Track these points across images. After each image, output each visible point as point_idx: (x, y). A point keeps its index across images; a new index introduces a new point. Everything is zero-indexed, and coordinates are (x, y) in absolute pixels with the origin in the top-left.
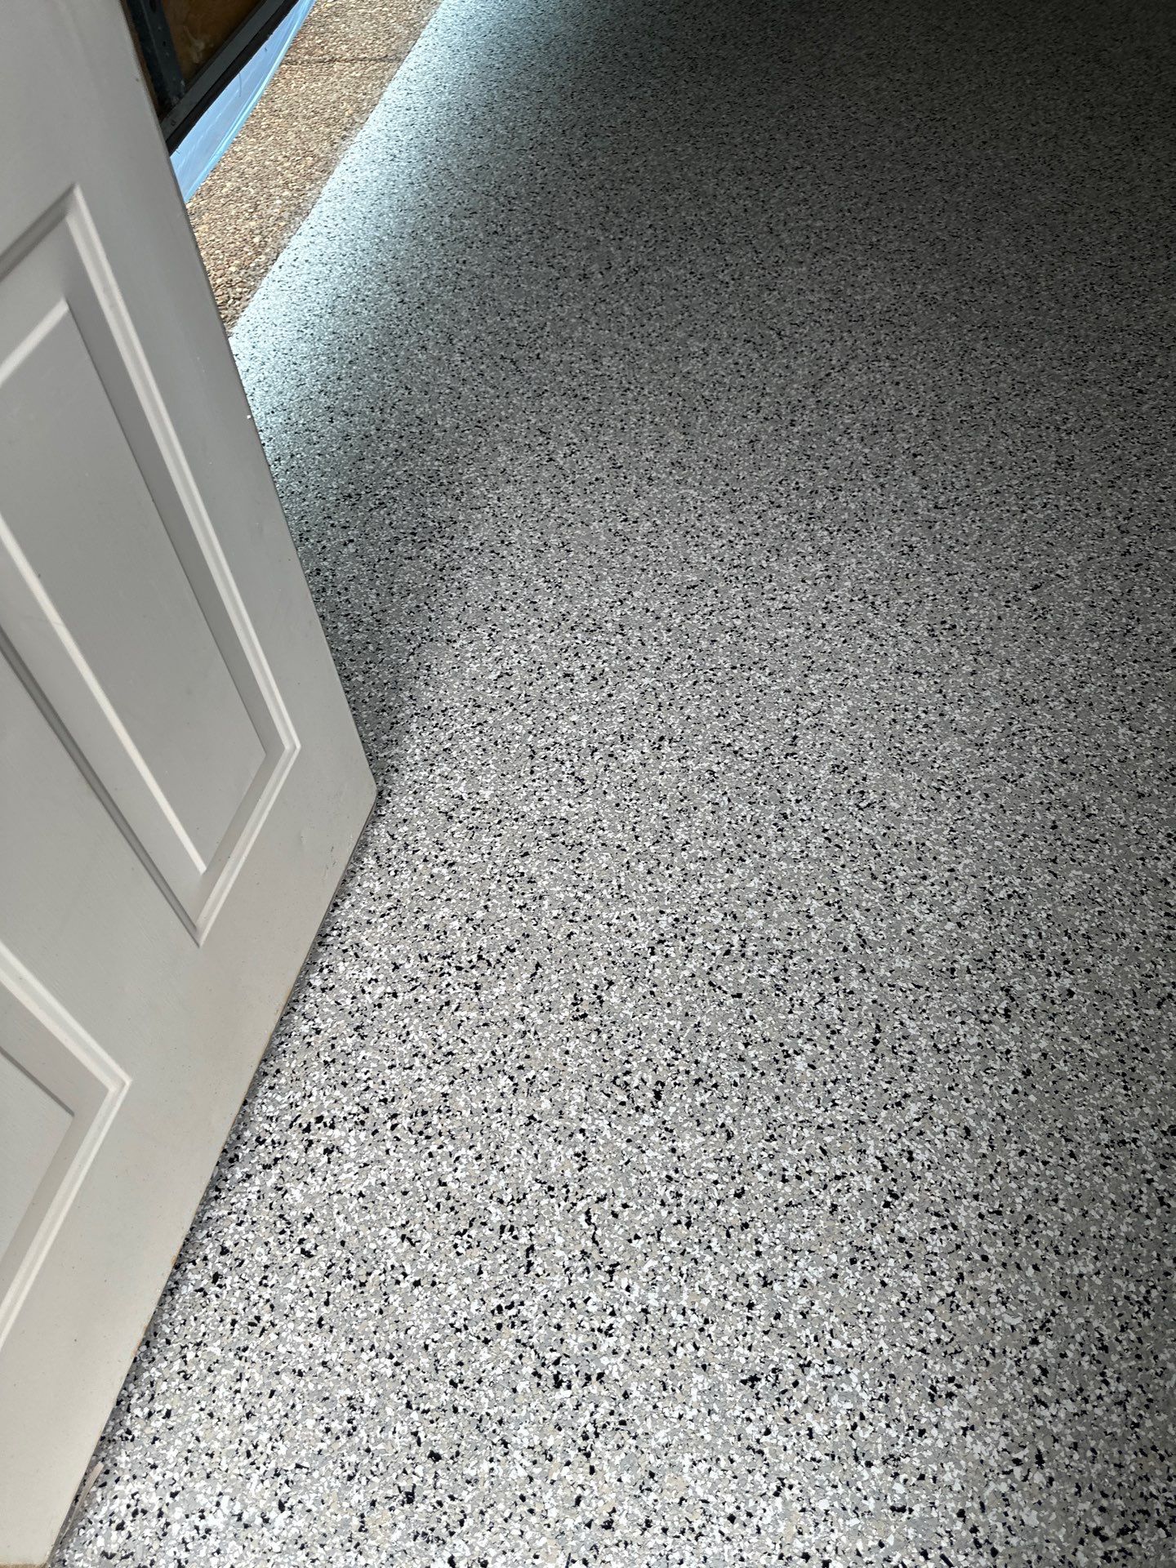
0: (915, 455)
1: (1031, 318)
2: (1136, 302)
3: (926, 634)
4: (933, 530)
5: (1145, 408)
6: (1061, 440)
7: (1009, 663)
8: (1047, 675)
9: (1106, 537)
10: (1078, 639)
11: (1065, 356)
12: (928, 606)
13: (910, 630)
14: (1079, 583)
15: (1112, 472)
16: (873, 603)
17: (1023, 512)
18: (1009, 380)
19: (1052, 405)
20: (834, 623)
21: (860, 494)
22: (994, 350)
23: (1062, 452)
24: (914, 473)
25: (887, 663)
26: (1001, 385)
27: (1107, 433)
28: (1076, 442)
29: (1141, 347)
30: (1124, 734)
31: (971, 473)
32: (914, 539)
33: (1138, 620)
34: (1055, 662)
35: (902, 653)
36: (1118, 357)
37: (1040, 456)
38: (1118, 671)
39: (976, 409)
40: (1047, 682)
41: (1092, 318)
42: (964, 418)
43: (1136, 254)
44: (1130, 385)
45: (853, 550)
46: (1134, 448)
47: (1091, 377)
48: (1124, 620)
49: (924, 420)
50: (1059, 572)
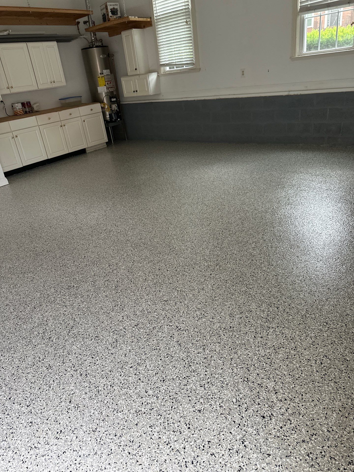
3: (56, 440)
4: (33, 413)
6: (43, 363)
7: (82, 426)
8: (93, 420)
9: (74, 375)
10: (91, 404)
12: (50, 432)
13: (51, 444)
14: (78, 391)
15: (61, 360)
16: (35, 447)
17: (50, 387)
23: (46, 366)
24: (14, 403)
32: (30, 420)
33: (98, 387)
34: (91, 415)
42: (14, 378)
48: (95, 390)
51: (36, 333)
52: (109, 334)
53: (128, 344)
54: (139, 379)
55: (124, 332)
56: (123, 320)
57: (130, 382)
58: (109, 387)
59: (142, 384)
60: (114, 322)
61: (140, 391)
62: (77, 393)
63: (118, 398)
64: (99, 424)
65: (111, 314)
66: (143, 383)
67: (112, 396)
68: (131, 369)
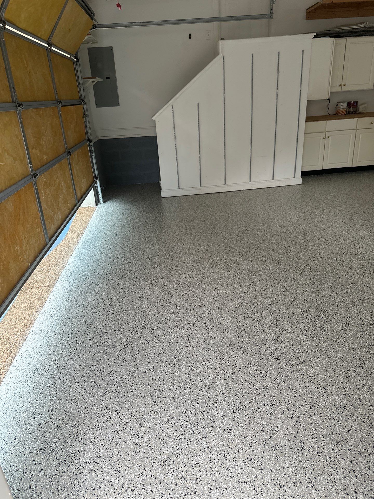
0: (223, 394)
1: (242, 340)
2: (267, 330)
3: (244, 465)
4: (235, 421)
5: (281, 364)
6: (262, 380)
7: (272, 471)
8: (284, 473)
9: (285, 413)
10: (289, 455)
11: (255, 351)
12: (241, 452)
13: (239, 464)
14: (282, 432)
15: (279, 388)
16: (224, 455)
17: (259, 408)
18: (242, 362)
19: (256, 368)
20: (214, 466)
21: (210, 412)
22: (235, 352)
23: (264, 384)
24: (224, 400)
25: (235, 480)
26: (241, 364)
27: (273, 375)
28: (266, 380)
29: (273, 344)
30: (314, 493)
31: (240, 397)
32: (230, 426)
33: (304, 443)
34: (285, 467)
35: (239, 475)
36: (268, 349)
37: (258, 387)
38: (304, 466)
39: (236, 374)
40: (285, 476)
41: (258, 337)
42: (233, 377)
43: (263, 316)
44: (274, 357)
45: (213, 434)
46: (282, 379)
47: (263, 357)
48: (300, 444)
49: (222, 380)
50: (276, 430)
51: (267, 346)
52: (339, 394)
53: (358, 421)
54: (354, 471)
55: (358, 403)
56: (362, 390)
57: (342, 466)
58: (316, 453)
59: (354, 479)
60: (350, 385)
61: (348, 484)
62: (280, 433)
63: (320, 473)
64: (288, 483)
65: (351, 373)
66: (356, 479)
67: (313, 465)
68: (349, 452)
